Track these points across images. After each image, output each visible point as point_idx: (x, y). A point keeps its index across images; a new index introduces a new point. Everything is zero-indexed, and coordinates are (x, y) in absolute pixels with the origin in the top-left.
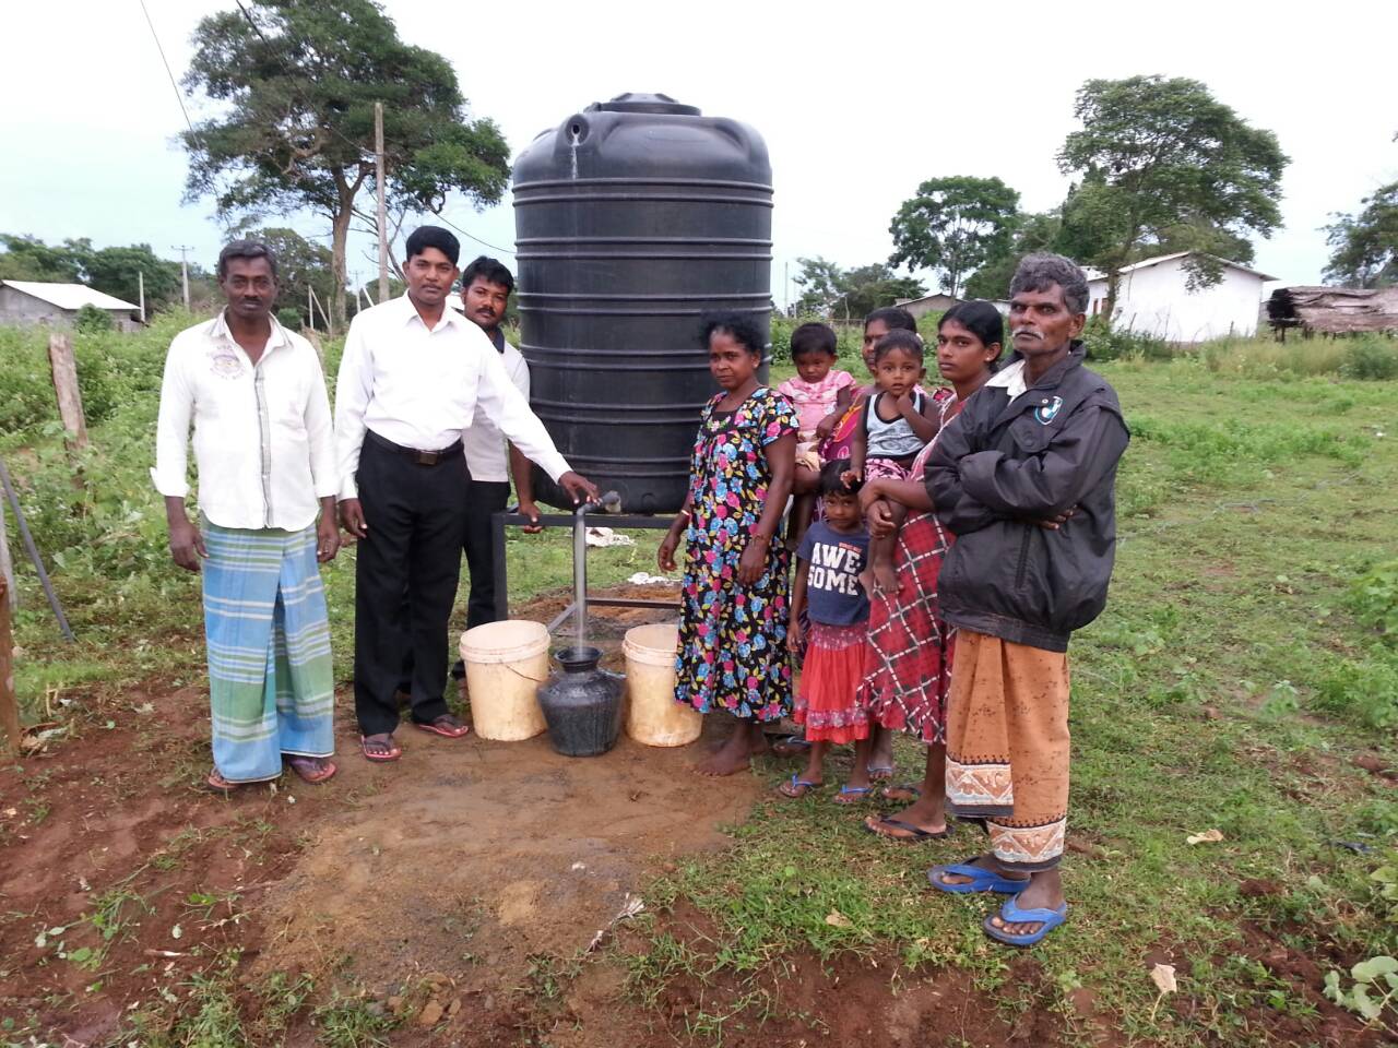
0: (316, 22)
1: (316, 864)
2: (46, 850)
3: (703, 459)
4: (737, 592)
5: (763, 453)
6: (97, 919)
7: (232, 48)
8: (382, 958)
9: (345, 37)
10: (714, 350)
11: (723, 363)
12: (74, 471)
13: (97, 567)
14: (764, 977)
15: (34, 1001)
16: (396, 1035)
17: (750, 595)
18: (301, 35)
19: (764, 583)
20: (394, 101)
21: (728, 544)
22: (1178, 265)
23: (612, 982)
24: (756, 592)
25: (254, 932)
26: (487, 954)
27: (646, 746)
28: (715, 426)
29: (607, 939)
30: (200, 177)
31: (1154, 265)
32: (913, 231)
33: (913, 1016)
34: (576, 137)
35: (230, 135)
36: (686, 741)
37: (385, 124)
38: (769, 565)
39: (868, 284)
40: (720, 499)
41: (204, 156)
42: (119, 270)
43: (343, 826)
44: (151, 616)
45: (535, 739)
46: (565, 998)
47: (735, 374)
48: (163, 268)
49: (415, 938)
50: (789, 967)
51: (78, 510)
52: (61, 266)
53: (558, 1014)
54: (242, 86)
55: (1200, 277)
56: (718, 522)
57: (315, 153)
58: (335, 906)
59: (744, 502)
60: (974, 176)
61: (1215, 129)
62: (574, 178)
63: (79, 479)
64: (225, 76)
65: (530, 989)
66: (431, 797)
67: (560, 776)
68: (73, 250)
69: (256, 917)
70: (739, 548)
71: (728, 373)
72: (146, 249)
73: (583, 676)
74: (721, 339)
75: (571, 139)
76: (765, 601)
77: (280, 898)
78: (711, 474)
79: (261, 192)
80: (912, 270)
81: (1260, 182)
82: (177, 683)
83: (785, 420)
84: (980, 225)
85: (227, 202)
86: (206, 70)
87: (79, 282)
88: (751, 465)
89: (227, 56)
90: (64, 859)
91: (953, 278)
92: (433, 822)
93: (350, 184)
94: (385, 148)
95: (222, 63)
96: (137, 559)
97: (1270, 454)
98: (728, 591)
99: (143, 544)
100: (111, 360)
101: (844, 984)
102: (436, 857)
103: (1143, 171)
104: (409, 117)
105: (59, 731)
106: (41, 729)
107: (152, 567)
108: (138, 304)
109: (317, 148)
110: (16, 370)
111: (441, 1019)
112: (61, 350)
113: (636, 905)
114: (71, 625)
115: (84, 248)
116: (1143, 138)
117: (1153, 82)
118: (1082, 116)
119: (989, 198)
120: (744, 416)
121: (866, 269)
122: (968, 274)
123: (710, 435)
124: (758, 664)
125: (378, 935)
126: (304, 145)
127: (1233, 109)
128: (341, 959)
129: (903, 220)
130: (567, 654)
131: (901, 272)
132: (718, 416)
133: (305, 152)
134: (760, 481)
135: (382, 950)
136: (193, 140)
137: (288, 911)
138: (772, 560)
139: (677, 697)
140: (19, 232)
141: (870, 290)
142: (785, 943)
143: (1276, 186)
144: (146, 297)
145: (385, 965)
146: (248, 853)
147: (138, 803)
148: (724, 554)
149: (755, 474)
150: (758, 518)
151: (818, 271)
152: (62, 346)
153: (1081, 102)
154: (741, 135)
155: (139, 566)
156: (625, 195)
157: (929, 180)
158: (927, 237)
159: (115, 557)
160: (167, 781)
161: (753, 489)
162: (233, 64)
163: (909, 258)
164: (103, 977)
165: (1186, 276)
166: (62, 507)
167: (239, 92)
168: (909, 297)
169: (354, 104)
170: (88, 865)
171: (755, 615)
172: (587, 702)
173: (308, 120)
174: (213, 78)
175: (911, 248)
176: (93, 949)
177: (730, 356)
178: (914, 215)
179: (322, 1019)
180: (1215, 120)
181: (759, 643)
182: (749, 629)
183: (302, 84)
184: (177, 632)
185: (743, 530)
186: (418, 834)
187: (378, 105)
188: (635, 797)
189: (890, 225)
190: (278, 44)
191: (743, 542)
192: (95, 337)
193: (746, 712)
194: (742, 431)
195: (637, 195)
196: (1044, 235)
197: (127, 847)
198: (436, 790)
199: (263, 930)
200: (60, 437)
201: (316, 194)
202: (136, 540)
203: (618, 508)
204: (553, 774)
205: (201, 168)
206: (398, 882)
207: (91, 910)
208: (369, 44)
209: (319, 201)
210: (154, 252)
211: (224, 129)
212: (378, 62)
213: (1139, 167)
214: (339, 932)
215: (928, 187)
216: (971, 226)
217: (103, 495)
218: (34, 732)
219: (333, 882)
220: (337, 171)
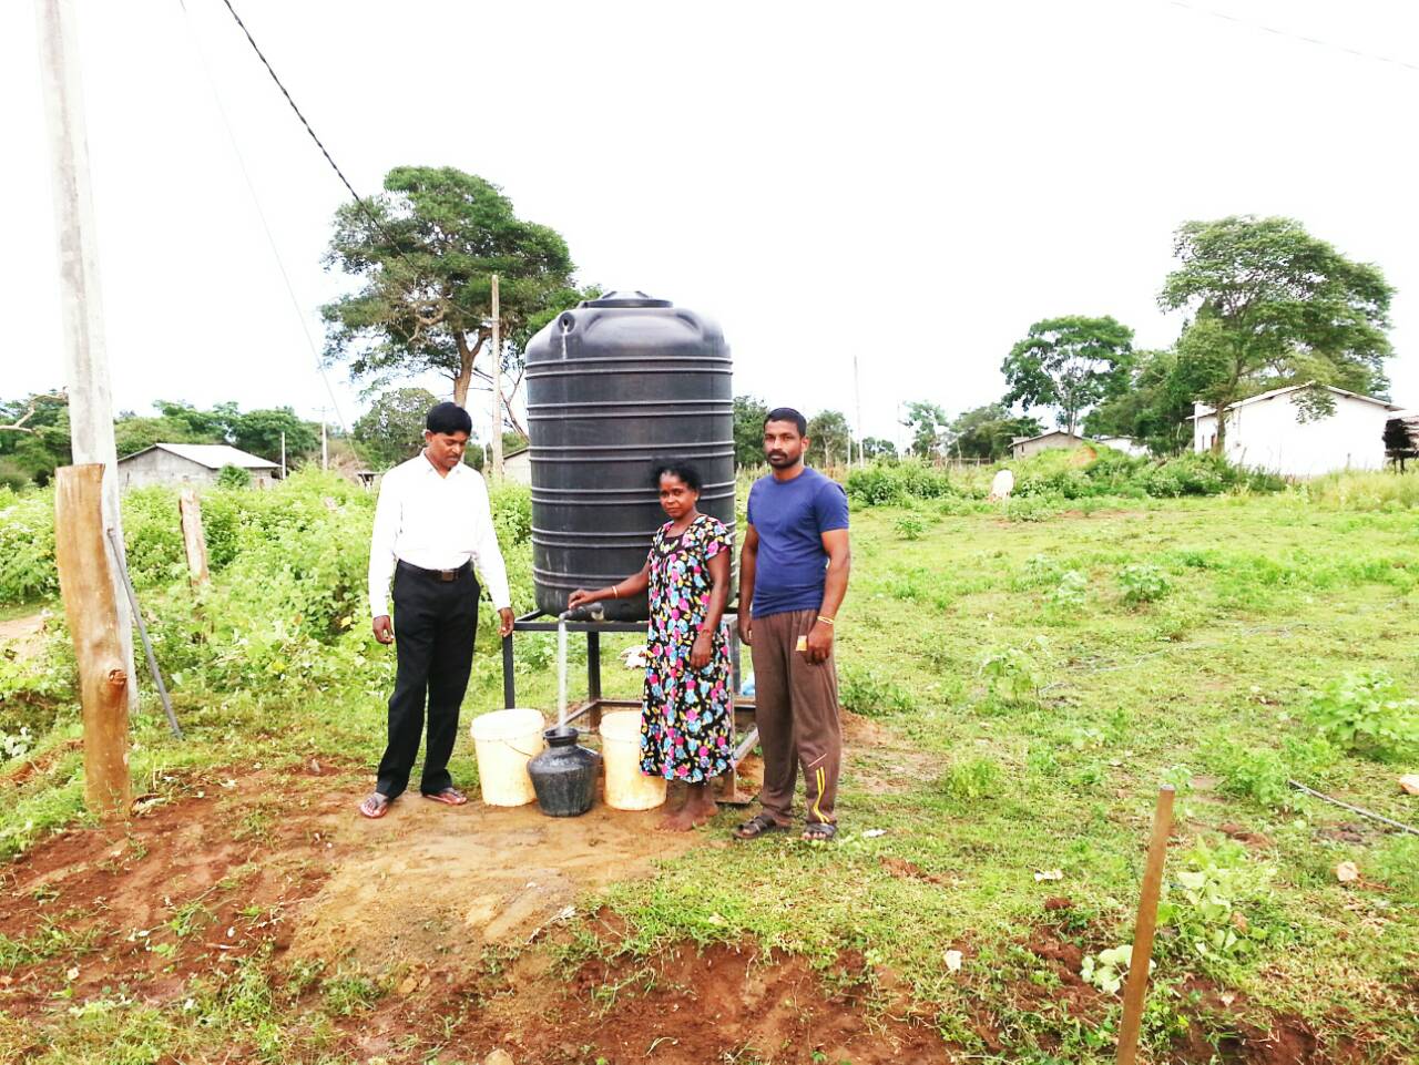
0: (440, 204)
1: (335, 886)
2: (142, 878)
3: (659, 575)
4: (687, 679)
5: (707, 566)
6: (175, 924)
7: (365, 229)
8: (378, 949)
9: (467, 215)
10: (663, 488)
11: (671, 498)
12: (195, 605)
13: (208, 686)
14: (654, 960)
15: (126, 976)
16: (380, 1001)
17: (699, 680)
18: (427, 216)
19: (709, 670)
20: (513, 272)
21: (680, 641)
22: (1287, 399)
23: (541, 965)
24: (704, 677)
25: (286, 932)
26: (453, 946)
27: (616, 810)
28: (666, 549)
29: (542, 935)
30: (334, 346)
31: (1271, 398)
32: (1027, 372)
33: (761, 989)
34: (566, 328)
35: (362, 308)
36: (650, 806)
37: (500, 294)
38: (713, 656)
39: (985, 423)
40: (674, 605)
41: (338, 326)
42: (263, 431)
43: (363, 861)
44: (246, 721)
45: (530, 805)
46: (506, 975)
47: (681, 505)
48: (304, 428)
49: (403, 935)
50: (675, 953)
51: (197, 638)
52: (211, 429)
53: (500, 986)
54: (374, 263)
55: (1309, 409)
56: (672, 622)
57: (439, 321)
58: (349, 914)
59: (692, 606)
60: (1087, 316)
61: (1314, 265)
62: (564, 359)
63: (198, 611)
64: (359, 254)
65: (481, 970)
66: (434, 842)
67: (540, 830)
68: (221, 414)
69: (289, 921)
70: (688, 642)
71: (676, 505)
72: (288, 411)
73: (563, 750)
74: (669, 479)
75: (562, 329)
76: (711, 684)
77: (309, 909)
78: (666, 586)
79: (389, 359)
80: (1026, 409)
81: (1368, 313)
82: (258, 766)
83: (721, 539)
84: (1095, 362)
85: (359, 367)
86: (342, 250)
87: (225, 443)
88: (697, 576)
89: (361, 237)
90: (155, 884)
91: (1069, 417)
92: (431, 858)
93: (471, 347)
94: (501, 314)
95: (356, 242)
96: (243, 678)
97: (1322, 582)
98: (679, 679)
99: (249, 666)
100: (244, 513)
101: (714, 967)
102: (427, 880)
103: (1244, 306)
104: (525, 285)
105: (161, 799)
106: (148, 798)
107: (254, 684)
108: (280, 462)
109: (440, 316)
110: (160, 524)
111: (414, 990)
112: (189, 502)
113: (569, 911)
114: (181, 728)
115: (231, 411)
116: (1242, 276)
117: (1248, 221)
118: (1180, 255)
119: (1104, 337)
120: (688, 539)
121: (983, 409)
122: (1084, 412)
123: (663, 556)
124: (707, 735)
125: (376, 933)
126: (428, 314)
127: (1331, 244)
128: (349, 949)
129: (1015, 360)
130: (553, 733)
131: (1017, 411)
132: (668, 541)
133: (428, 321)
134: (705, 589)
135: (377, 944)
136: (329, 315)
137: (313, 917)
138: (715, 652)
139: (643, 769)
140: (174, 400)
141: (987, 429)
142: (673, 935)
143: (1385, 317)
144: (287, 455)
145: (379, 954)
146: (290, 880)
147: (215, 848)
148: (678, 649)
149: (700, 583)
150: (703, 619)
151: (924, 413)
152: (191, 499)
153: (1178, 242)
154: (696, 321)
155: (245, 683)
156: (602, 371)
157: (1040, 322)
158: (1040, 376)
159: (224, 677)
160: (238, 834)
161: (699, 596)
162: (366, 244)
163: (1024, 397)
164: (175, 963)
165: (1295, 409)
166: (184, 634)
167: (372, 267)
168: (1026, 435)
169: (474, 275)
170: (172, 888)
171: (704, 696)
172: (563, 770)
173: (433, 293)
174: (349, 256)
175: (1025, 387)
176: (170, 945)
177: (677, 492)
178: (1027, 355)
179: (328, 990)
180: (1313, 256)
181: (708, 718)
182: (699, 708)
183: (426, 260)
184: (266, 733)
185: (692, 629)
186: (418, 866)
187: (495, 277)
188: (594, 843)
189: (1002, 365)
190: (407, 226)
191: (692, 638)
192: (231, 493)
193: (698, 776)
194: (688, 550)
195: (611, 370)
196: (1162, 372)
197: (203, 877)
198: (441, 838)
199: (293, 930)
200: (184, 577)
201: (439, 357)
202: (242, 663)
203: (602, 616)
204: (534, 828)
205: (335, 338)
206: (395, 897)
207: (170, 919)
208: (488, 222)
209: (443, 364)
210: (296, 414)
211: (357, 302)
212: (497, 237)
213: (1242, 302)
214: (349, 931)
215: (1042, 328)
216: (1085, 364)
217: (219, 626)
218: (141, 800)
219: (349, 896)
220: (458, 336)
